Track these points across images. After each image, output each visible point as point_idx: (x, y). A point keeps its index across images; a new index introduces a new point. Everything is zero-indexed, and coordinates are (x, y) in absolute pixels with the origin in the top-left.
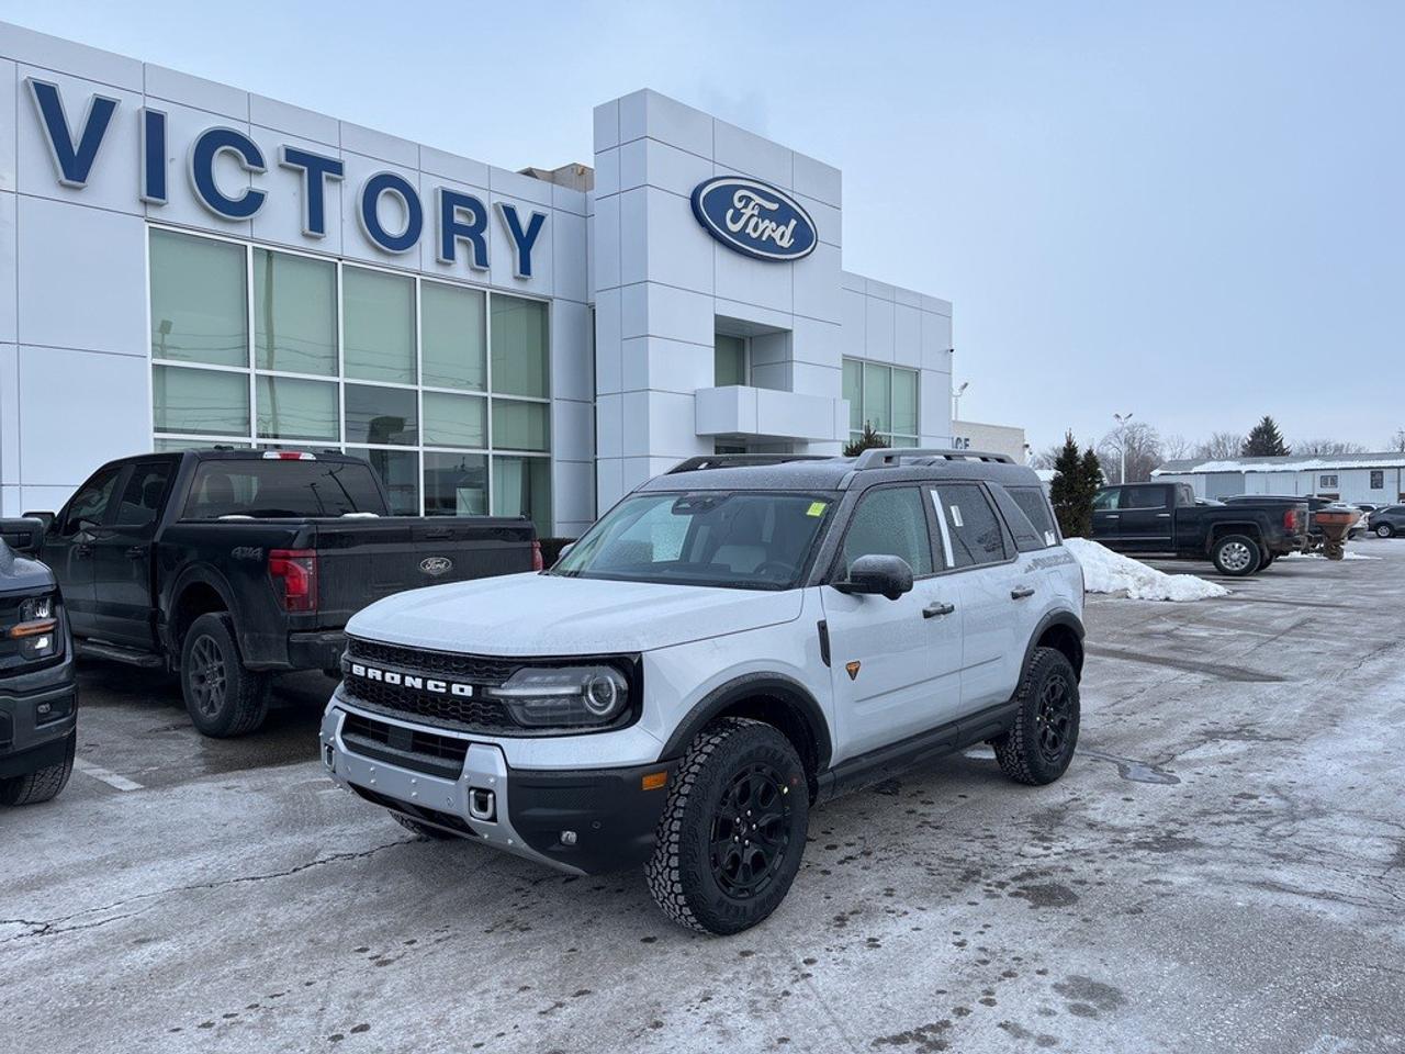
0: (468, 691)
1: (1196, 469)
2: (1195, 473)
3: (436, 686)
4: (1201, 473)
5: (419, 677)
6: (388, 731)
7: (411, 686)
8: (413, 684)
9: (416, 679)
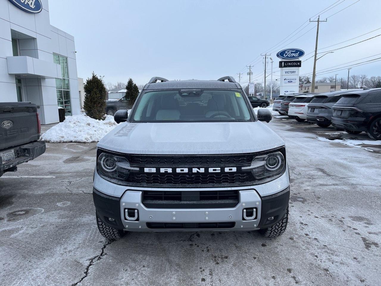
0: (234, 169)
1: (119, 91)
2: (119, 92)
3: (215, 170)
4: (121, 92)
6: (181, 194)
7: (196, 172)
8: (197, 171)
9: (201, 169)
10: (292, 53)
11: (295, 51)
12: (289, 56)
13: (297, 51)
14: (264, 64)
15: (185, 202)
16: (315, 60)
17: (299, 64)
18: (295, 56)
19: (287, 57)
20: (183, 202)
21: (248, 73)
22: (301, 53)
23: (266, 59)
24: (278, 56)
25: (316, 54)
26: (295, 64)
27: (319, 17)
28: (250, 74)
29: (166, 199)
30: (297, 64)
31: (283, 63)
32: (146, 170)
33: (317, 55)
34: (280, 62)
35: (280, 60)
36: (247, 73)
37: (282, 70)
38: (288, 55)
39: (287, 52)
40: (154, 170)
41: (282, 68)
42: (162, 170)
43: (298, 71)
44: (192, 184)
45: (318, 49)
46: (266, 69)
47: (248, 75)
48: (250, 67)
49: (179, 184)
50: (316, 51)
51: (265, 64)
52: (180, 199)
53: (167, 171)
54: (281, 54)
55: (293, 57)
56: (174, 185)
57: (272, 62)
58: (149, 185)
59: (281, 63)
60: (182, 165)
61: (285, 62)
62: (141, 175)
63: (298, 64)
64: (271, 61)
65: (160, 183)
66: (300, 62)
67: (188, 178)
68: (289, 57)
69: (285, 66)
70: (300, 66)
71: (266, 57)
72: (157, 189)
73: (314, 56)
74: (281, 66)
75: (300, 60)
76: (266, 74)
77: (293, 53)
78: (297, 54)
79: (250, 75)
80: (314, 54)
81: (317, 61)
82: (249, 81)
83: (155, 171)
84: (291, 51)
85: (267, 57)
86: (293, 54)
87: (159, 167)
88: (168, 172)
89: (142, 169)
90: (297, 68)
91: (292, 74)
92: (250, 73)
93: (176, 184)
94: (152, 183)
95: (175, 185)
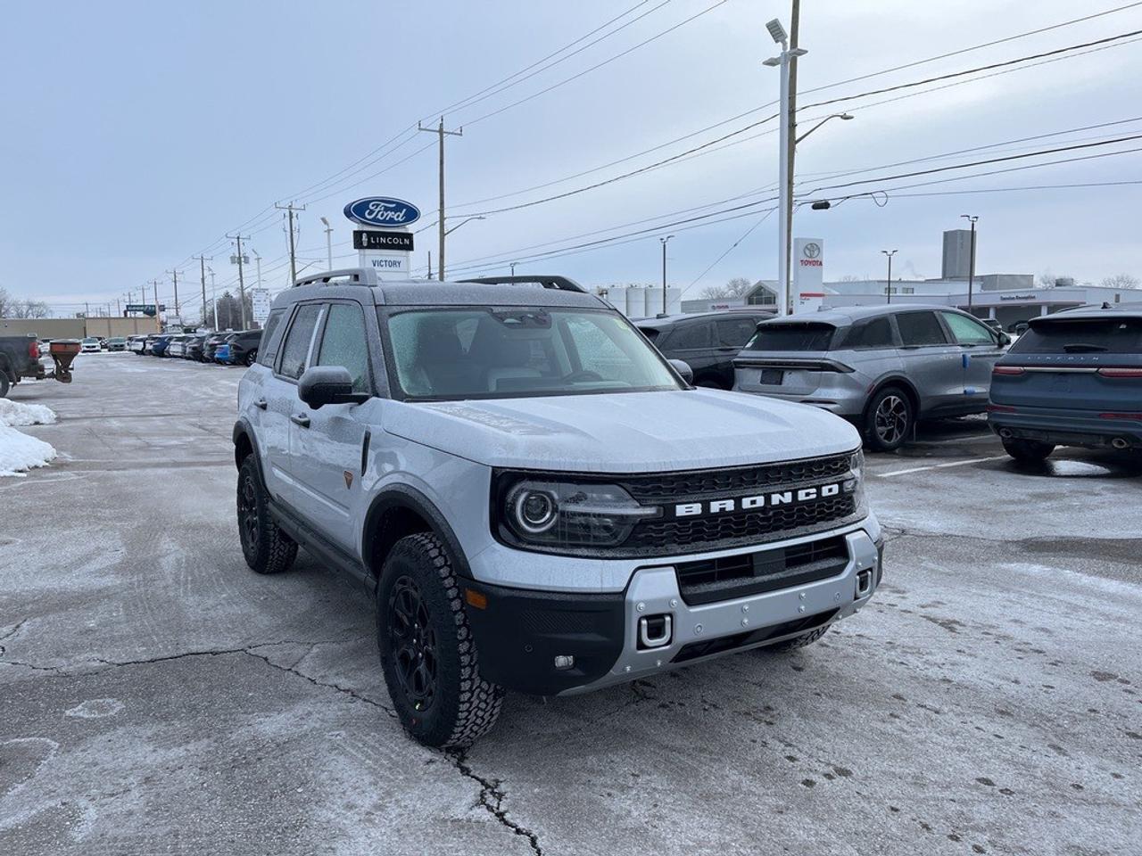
0: (835, 489)
3: (807, 494)
5: (787, 491)
6: (751, 561)
7: (778, 503)
8: (780, 501)
9: (785, 494)
10: (387, 209)
11: (394, 205)
12: (379, 217)
13: (400, 206)
14: (289, 234)
15: (766, 578)
16: (442, 235)
17: (406, 241)
18: (396, 219)
19: (375, 219)
20: (759, 579)
21: (233, 258)
22: (412, 214)
23: (293, 220)
24: (348, 213)
25: (442, 219)
26: (397, 241)
27: (442, 120)
28: (239, 260)
29: (723, 576)
30: (403, 241)
31: (364, 235)
32: (681, 510)
33: (445, 222)
34: (355, 232)
35: (356, 227)
36: (231, 257)
37: (364, 255)
38: (377, 215)
39: (373, 206)
40: (697, 509)
41: (362, 251)
42: (715, 507)
43: (408, 261)
44: (768, 532)
45: (446, 206)
46: (295, 251)
47: (233, 262)
48: (238, 238)
49: (744, 535)
50: (442, 211)
51: (292, 234)
52: (750, 573)
53: (724, 508)
54: (357, 210)
55: (392, 221)
56: (736, 540)
57: (329, 231)
58: (687, 547)
59: (358, 235)
60: (750, 490)
61: (370, 234)
62: (665, 525)
63: (405, 243)
64: (326, 228)
65: (708, 540)
66: (410, 236)
67: (762, 520)
68: (379, 221)
69: (370, 246)
70: (410, 247)
71: (291, 214)
72: (706, 554)
73: (438, 224)
74: (358, 244)
75: (410, 232)
76: (296, 263)
77: (391, 209)
78: (401, 216)
79: (240, 263)
80: (439, 219)
81: (446, 237)
82: (239, 282)
83: (700, 512)
84: (383, 204)
85: (294, 215)
86: (390, 214)
87: (707, 498)
88: (727, 510)
89: (671, 509)
90: (403, 253)
91: (393, 269)
92: (240, 258)
93: (739, 537)
94: (689, 543)
95: (739, 539)
